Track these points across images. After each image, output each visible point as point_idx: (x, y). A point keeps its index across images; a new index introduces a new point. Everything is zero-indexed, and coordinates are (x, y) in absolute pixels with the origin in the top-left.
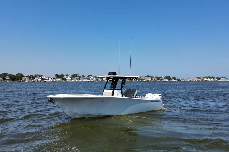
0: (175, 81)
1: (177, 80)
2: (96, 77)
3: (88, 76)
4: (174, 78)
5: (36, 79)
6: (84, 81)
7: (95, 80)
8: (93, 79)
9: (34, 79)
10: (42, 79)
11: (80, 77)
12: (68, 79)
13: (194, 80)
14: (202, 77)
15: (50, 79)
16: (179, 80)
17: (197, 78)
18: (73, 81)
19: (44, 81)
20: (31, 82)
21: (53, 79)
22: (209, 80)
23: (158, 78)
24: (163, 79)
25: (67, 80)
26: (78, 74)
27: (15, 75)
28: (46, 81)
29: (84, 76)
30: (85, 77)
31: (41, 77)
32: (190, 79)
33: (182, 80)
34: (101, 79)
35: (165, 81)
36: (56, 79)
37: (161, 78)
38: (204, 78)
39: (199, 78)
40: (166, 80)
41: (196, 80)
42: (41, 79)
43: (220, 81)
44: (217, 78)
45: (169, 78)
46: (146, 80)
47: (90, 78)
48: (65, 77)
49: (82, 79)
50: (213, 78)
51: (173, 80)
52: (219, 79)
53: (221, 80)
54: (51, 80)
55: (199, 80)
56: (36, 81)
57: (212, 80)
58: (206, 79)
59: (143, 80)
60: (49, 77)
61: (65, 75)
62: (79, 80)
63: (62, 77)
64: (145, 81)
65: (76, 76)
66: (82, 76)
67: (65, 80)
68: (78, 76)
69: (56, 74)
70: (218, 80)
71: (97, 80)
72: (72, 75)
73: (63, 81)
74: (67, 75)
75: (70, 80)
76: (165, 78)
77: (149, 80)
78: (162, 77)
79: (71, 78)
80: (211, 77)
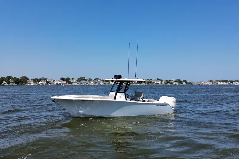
0: (185, 84)
1: (188, 83)
2: (103, 81)
3: (95, 79)
4: (185, 81)
5: (41, 82)
6: (90, 84)
7: (102, 83)
8: (100, 82)
9: (39, 82)
10: (48, 83)
11: (86, 80)
12: (74, 82)
13: (206, 84)
14: (214, 81)
15: (55, 83)
16: (190, 83)
17: (209, 81)
18: (79, 84)
19: (49, 84)
20: (36, 85)
21: (58, 82)
22: (222, 83)
23: (168, 81)
24: (173, 83)
25: (73, 84)
26: (84, 78)
27: (20, 78)
28: (51, 84)
29: (90, 80)
30: (92, 80)
31: (46, 81)
32: (202, 82)
33: (193, 84)
34: (108, 82)
35: (175, 85)
36: (62, 83)
37: (171, 82)
38: (217, 81)
39: (211, 81)
40: (177, 84)
41: (209, 83)
42: (46, 83)
43: (233, 84)
44: (230, 81)
45: (179, 81)
46: (156, 83)
47: (97, 82)
48: (71, 80)
49: (88, 83)
50: (226, 81)
51: (184, 83)
52: (232, 82)
53: (235, 83)
54: (57, 83)
55: (212, 83)
56: (41, 85)
57: (225, 83)
58: (219, 83)
59: (152, 83)
60: (54, 81)
61: (71, 79)
62: (85, 84)
63: (68, 80)
64: (154, 84)
65: (82, 79)
66: (88, 80)
67: (71, 83)
68: (84, 80)
69: (62, 78)
70: (231, 84)
71: (104, 83)
72: (78, 79)
73: (69, 84)
74: (73, 79)
75: (76, 84)
76: (175, 81)
77: (159, 83)
78: (172, 80)
79: (77, 81)
80: (224, 80)
